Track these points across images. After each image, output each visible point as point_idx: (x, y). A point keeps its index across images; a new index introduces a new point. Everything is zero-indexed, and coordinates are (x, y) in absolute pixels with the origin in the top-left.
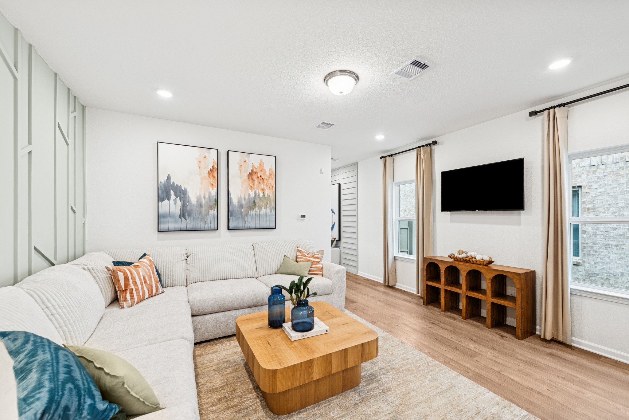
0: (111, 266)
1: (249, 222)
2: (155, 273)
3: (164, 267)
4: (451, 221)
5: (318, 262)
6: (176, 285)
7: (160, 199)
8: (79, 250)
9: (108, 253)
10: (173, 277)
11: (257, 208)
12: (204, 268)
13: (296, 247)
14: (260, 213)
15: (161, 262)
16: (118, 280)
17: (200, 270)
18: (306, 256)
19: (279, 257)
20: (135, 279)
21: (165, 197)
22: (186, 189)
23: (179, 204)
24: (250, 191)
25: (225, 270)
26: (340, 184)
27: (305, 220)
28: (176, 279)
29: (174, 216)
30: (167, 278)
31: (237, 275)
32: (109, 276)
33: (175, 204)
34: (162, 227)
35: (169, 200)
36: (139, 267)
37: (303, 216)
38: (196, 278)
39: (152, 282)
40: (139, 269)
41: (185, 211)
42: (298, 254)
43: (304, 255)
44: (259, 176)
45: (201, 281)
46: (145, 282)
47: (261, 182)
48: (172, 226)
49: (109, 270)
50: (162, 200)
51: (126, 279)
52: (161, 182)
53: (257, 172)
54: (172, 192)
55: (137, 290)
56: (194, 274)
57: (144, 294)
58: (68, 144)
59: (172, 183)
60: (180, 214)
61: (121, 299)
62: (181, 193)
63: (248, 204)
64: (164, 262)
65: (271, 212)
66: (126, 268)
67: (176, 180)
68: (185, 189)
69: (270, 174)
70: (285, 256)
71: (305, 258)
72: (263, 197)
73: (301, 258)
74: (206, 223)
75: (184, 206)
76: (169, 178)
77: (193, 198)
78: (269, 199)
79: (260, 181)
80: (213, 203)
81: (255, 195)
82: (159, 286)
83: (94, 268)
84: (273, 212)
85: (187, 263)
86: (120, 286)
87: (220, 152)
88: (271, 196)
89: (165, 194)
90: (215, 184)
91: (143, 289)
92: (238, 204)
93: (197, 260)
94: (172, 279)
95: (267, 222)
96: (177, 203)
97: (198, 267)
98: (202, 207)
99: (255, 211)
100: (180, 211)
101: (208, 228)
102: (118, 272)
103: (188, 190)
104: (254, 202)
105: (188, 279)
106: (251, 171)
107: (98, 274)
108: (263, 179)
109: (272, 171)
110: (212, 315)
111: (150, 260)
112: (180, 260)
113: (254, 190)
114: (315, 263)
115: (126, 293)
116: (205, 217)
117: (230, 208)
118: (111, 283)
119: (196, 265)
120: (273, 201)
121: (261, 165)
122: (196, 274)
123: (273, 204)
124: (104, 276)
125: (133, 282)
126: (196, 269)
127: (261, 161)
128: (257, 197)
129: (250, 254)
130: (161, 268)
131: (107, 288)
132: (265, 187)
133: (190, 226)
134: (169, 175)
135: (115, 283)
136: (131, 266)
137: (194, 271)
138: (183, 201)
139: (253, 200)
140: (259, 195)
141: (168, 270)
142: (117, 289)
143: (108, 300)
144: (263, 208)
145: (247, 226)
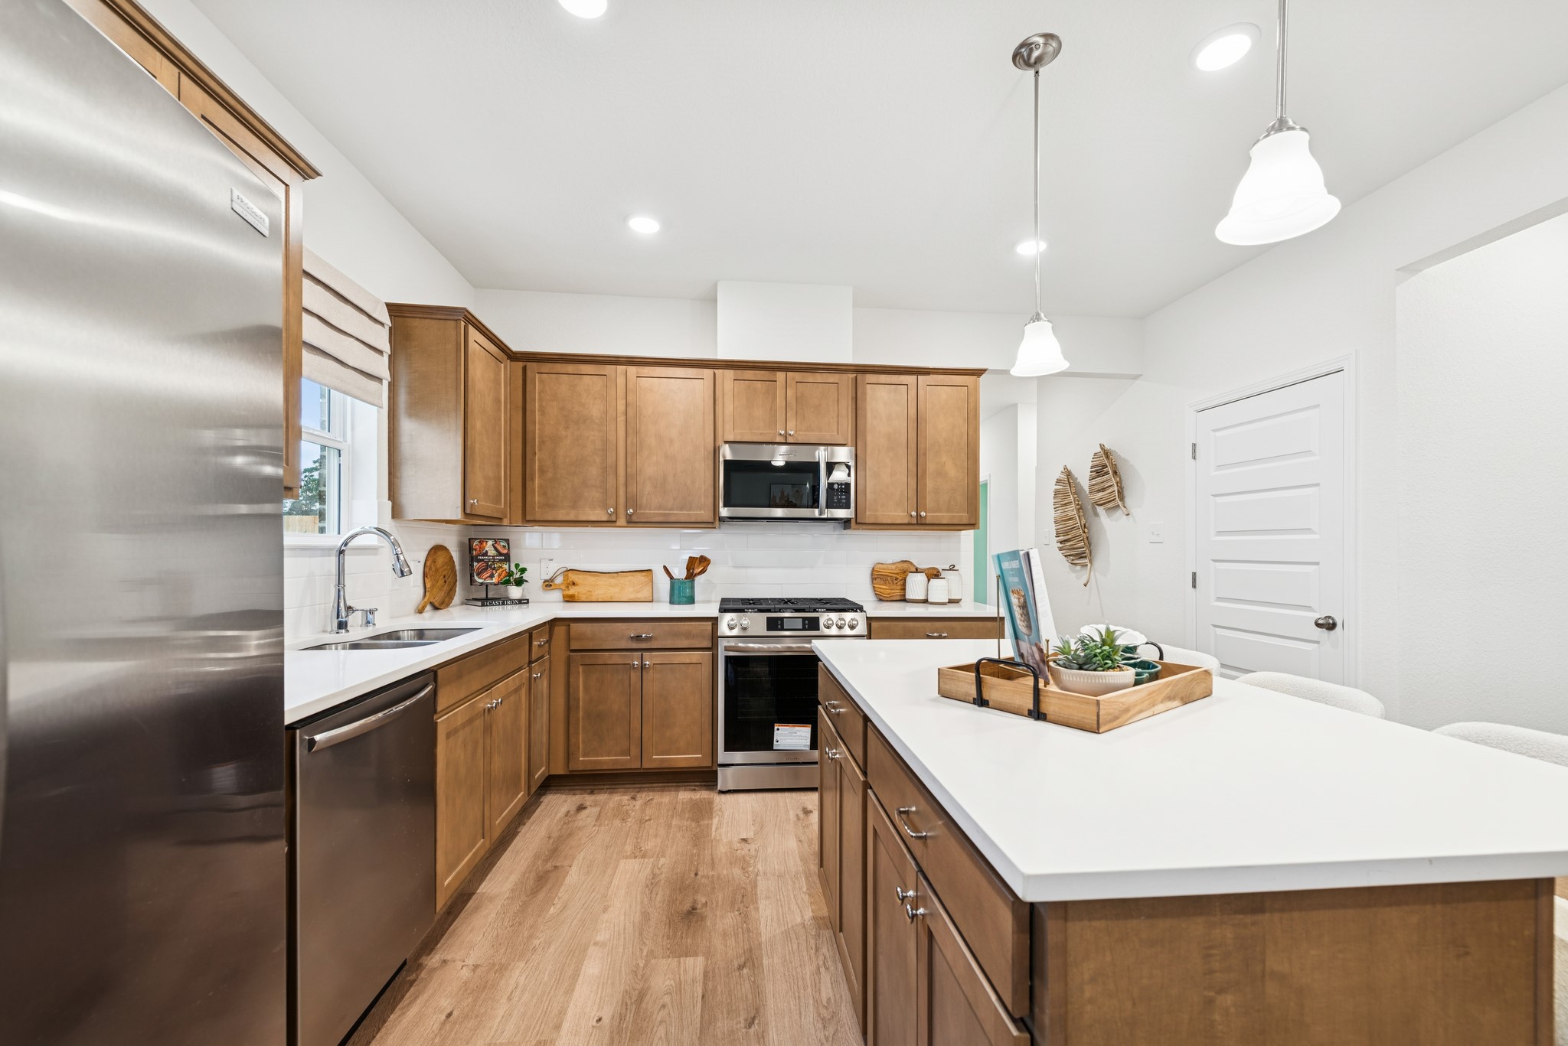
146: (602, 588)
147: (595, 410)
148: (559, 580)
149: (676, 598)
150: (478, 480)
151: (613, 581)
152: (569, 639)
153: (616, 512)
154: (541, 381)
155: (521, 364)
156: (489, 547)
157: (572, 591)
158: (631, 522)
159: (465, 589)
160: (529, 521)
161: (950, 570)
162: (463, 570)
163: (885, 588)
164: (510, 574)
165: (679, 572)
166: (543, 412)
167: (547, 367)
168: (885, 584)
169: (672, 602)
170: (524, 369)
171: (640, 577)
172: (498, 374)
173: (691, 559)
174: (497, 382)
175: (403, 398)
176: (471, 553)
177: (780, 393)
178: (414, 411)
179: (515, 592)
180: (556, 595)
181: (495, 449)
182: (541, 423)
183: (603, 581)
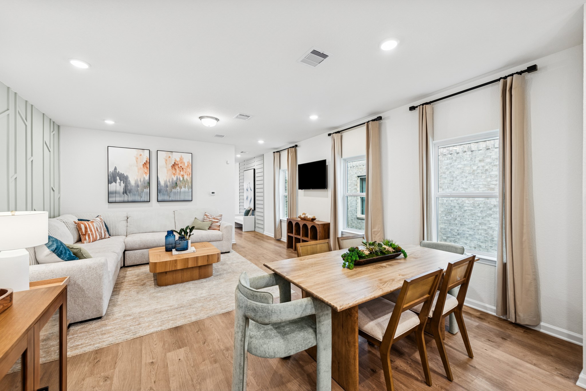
0: (77, 221)
1: (172, 197)
2: (104, 226)
3: (111, 224)
4: (305, 196)
5: (217, 222)
6: (119, 235)
7: (109, 182)
8: (56, 213)
9: (75, 215)
10: (117, 230)
11: (178, 188)
12: (138, 225)
13: (204, 213)
14: (180, 191)
15: (110, 221)
16: (81, 229)
17: (136, 227)
18: (209, 218)
19: (191, 219)
20: (91, 228)
21: (113, 181)
22: (128, 176)
23: (123, 185)
24: (173, 176)
25: (153, 226)
26: (254, 170)
27: (214, 195)
28: (119, 231)
29: (119, 193)
30: (113, 230)
31: (161, 230)
32: (76, 226)
33: (120, 185)
34: (111, 200)
35: (116, 183)
36: (94, 222)
37: (213, 193)
38: (133, 231)
39: (102, 231)
40: (94, 223)
41: (126, 190)
42: (205, 217)
43: (208, 218)
44: (180, 166)
45: (136, 233)
46: (97, 230)
47: (182, 170)
48: (118, 199)
49: (75, 223)
50: (111, 183)
51: (86, 228)
52: (110, 172)
53: (178, 164)
54: (118, 178)
55: (92, 234)
56: (131, 228)
57: (96, 237)
58: (50, 151)
59: (117, 172)
60: (123, 192)
61: (83, 239)
62: (124, 178)
63: (172, 185)
64: (111, 221)
65: (188, 190)
66: (86, 223)
67: (120, 170)
68: (126, 175)
69: (188, 165)
70: (196, 218)
71: (209, 219)
72: (182, 180)
73: (206, 220)
74: (141, 197)
75: (126, 186)
76: (115, 169)
77: (132, 181)
78: (187, 181)
79: (180, 170)
80: (146, 184)
81: (177, 179)
82: (106, 233)
83: (67, 222)
84: (190, 190)
85: (127, 222)
86: (82, 232)
87: (152, 152)
88: (188, 179)
89: (113, 179)
90: (148, 172)
91: (96, 234)
92: (164, 185)
93: (133, 220)
94: (116, 231)
95: (186, 197)
96: (121, 185)
97: (134, 224)
98: (139, 187)
99: (177, 190)
100: (123, 189)
101: (143, 201)
102: (81, 224)
103: (129, 176)
104: (176, 183)
105: (127, 232)
106: (174, 164)
107: (69, 225)
108: (182, 168)
109: (190, 163)
110: (139, 250)
111: (101, 219)
112: (122, 220)
113: (176, 176)
114: (215, 222)
115: (86, 236)
116: (140, 193)
117: (159, 188)
118: (77, 231)
119: (133, 223)
120: (190, 183)
121: (181, 159)
122: (133, 229)
123: (190, 185)
124: (73, 226)
125: (90, 230)
126: (133, 226)
127: (181, 156)
128: (178, 180)
129: (171, 217)
130: (109, 224)
131: (75, 233)
132: (184, 174)
133: (130, 199)
134: (115, 167)
135: (79, 230)
136: (90, 221)
137: (131, 227)
138: (126, 183)
139: (175, 182)
140: (180, 179)
141: (114, 225)
142: (80, 234)
143: (75, 240)
144: (183, 187)
145: (170, 199)
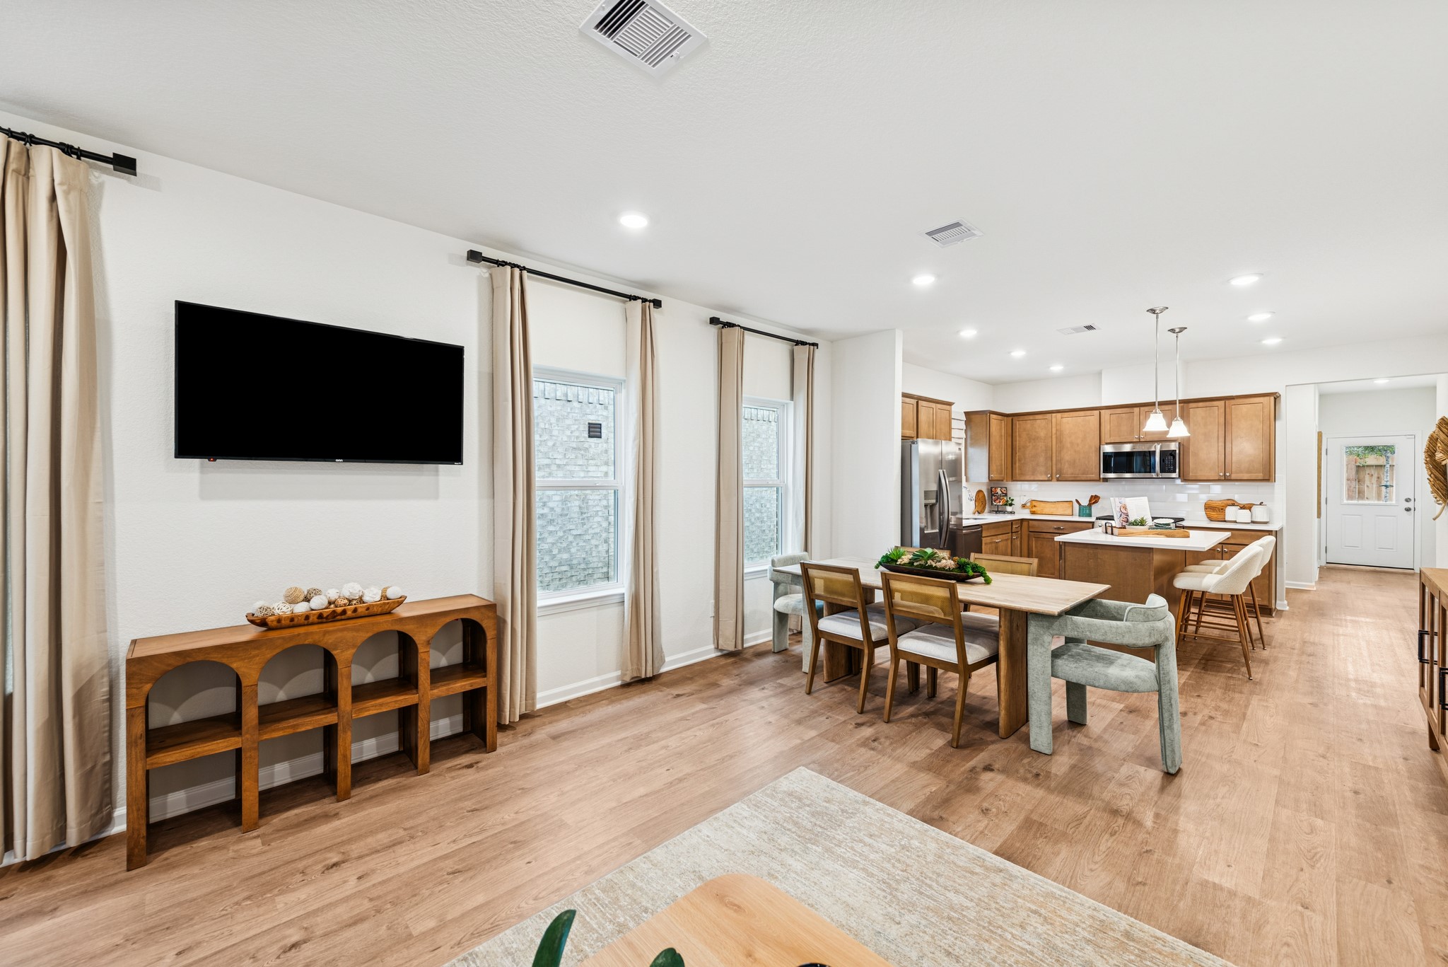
146: (1048, 509)
147: (1042, 434)
148: (1028, 505)
149: (1081, 514)
150: (994, 467)
151: (1053, 506)
152: (1029, 527)
153: (1052, 476)
154: (1019, 424)
155: (1010, 418)
156: (999, 491)
157: (1034, 509)
158: (1058, 480)
159: (990, 507)
160: (1014, 481)
161: (1260, 504)
162: (989, 499)
163: (1214, 514)
164: (1007, 501)
165: (1085, 502)
166: (1020, 436)
167: (1022, 418)
168: (1214, 512)
169: (1079, 516)
170: (1012, 420)
171: (1066, 504)
172: (1001, 426)
173: (1092, 496)
174: (1001, 429)
175: (969, 441)
176: (992, 493)
177: (1136, 419)
178: (973, 445)
179: (1009, 509)
180: (1027, 511)
181: (1001, 455)
182: (1019, 441)
183: (1048, 505)
